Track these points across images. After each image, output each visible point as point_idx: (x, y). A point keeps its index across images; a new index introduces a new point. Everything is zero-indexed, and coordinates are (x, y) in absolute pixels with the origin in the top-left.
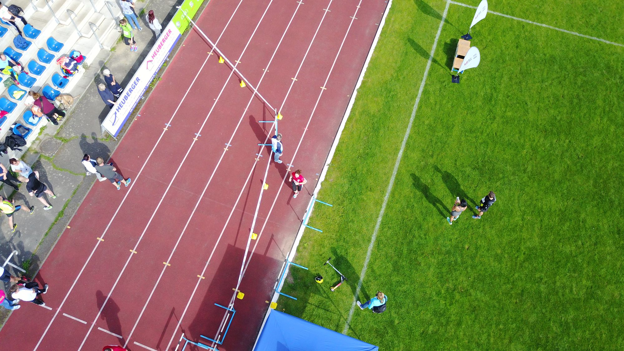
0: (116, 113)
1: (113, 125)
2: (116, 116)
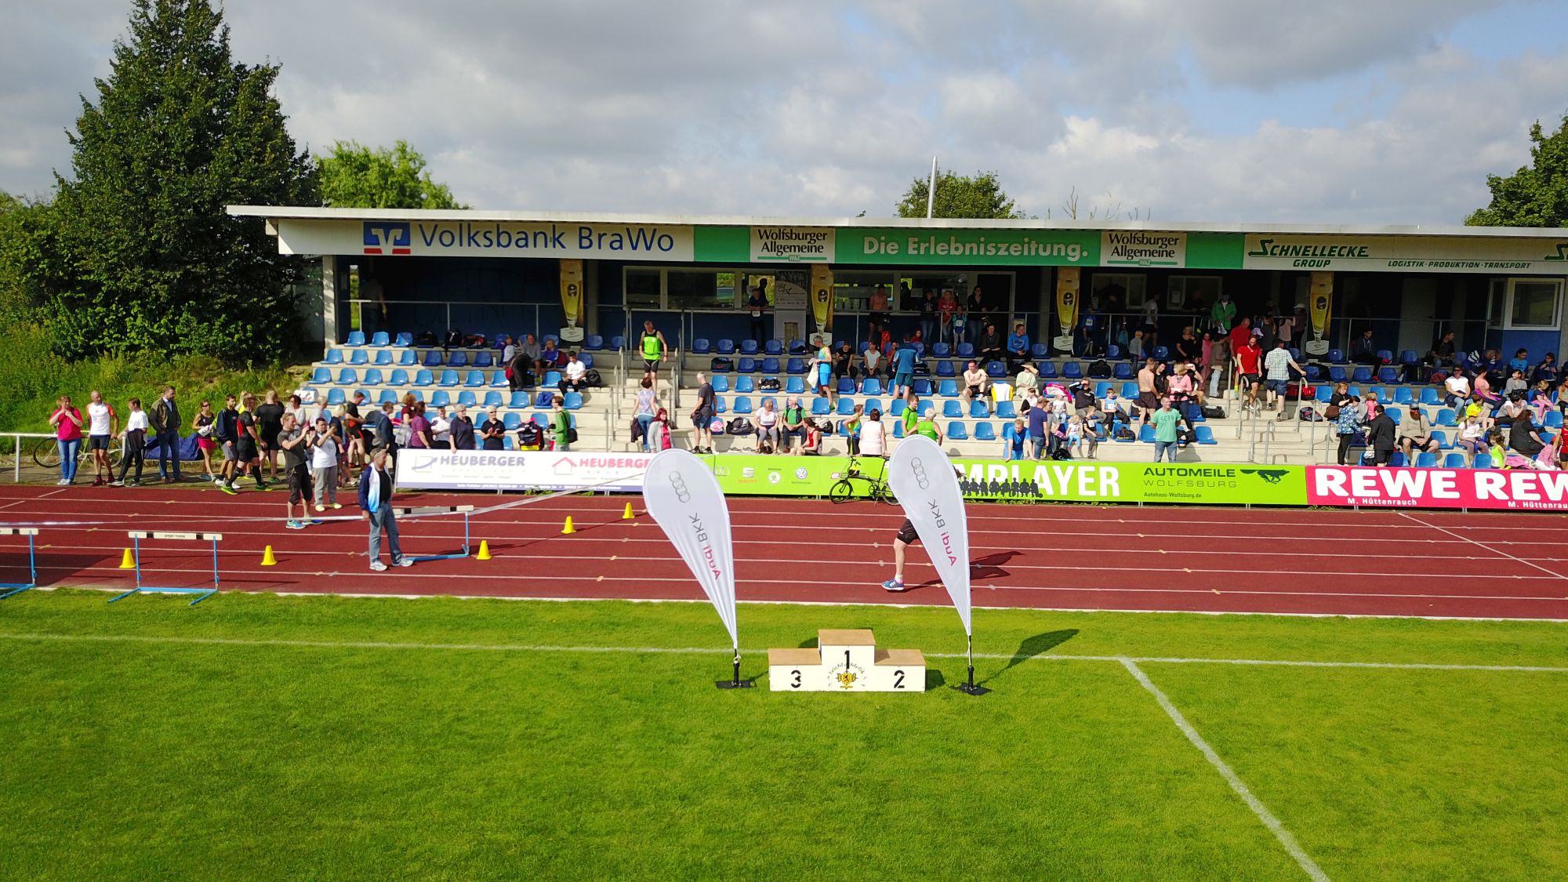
1: (414, 468)
2: (430, 464)
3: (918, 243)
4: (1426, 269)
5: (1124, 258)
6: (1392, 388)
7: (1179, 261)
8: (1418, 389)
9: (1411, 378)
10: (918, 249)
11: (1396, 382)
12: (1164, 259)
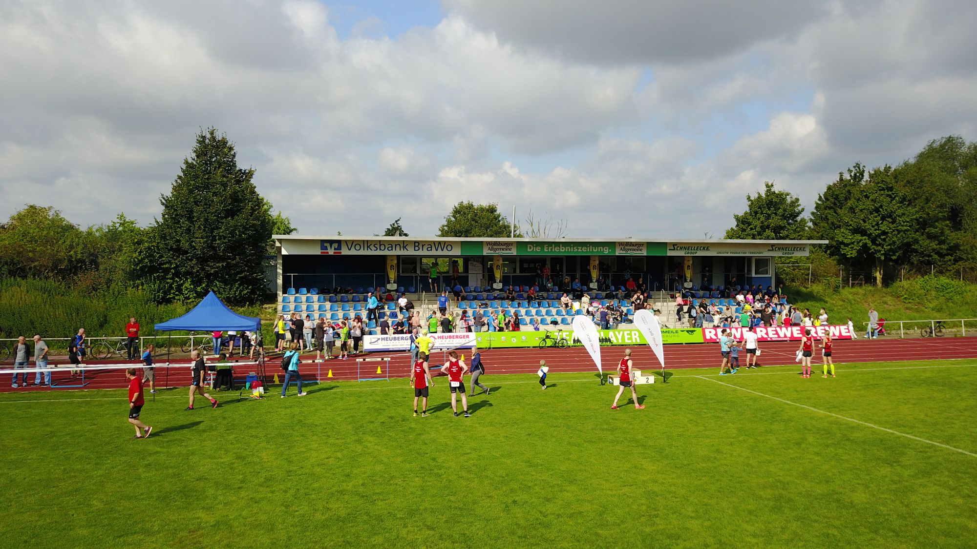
0: (379, 339)
1: (370, 343)
2: (377, 341)
3: (548, 247)
4: (729, 255)
5: (624, 252)
6: (718, 300)
7: (644, 253)
8: (727, 300)
9: (723, 296)
10: (548, 249)
11: (718, 298)
12: (639, 252)
